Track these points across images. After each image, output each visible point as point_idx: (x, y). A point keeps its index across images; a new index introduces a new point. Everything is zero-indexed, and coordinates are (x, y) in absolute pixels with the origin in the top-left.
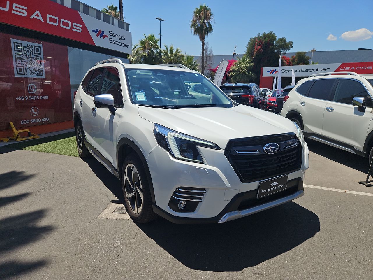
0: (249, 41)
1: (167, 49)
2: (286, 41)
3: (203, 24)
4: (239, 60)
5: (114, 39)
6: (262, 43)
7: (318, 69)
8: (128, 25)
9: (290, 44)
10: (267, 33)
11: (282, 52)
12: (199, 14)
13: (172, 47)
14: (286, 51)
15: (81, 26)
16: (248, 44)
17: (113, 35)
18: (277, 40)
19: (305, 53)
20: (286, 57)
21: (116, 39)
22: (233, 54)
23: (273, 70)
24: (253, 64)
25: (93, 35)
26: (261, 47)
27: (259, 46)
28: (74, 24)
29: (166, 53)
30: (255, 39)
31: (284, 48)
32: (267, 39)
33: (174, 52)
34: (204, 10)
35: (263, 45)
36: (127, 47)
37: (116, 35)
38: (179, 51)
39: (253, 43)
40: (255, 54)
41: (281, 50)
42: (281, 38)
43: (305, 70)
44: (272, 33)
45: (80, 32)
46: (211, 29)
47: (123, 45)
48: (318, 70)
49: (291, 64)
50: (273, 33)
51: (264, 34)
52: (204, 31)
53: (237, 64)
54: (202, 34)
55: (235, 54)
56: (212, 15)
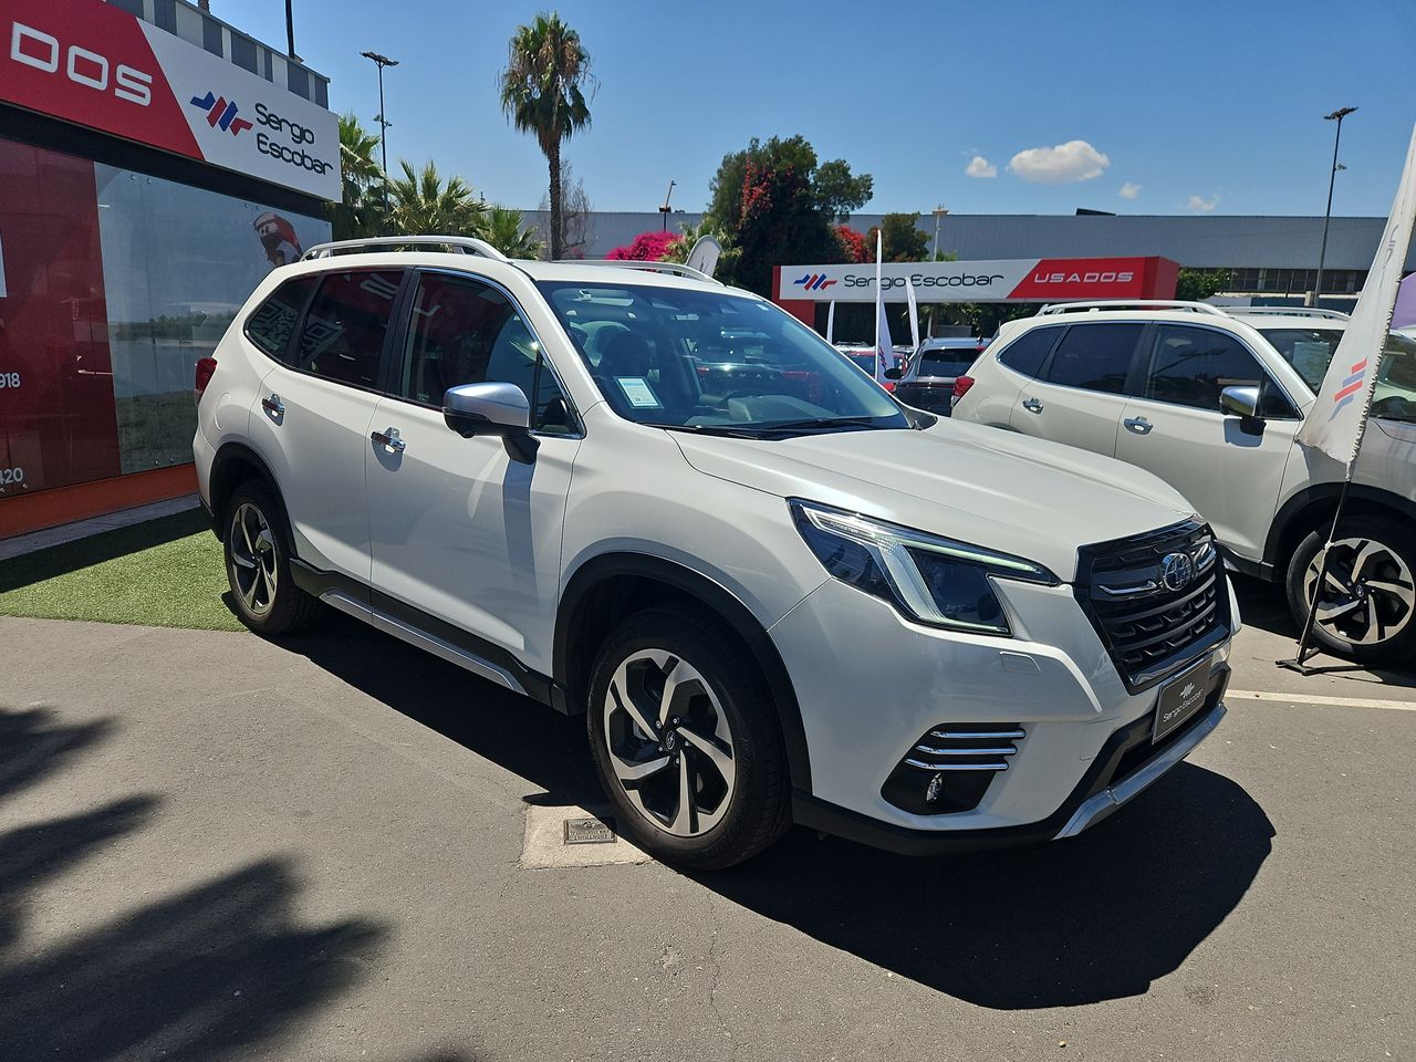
0: (720, 166)
1: (411, 177)
2: (850, 172)
3: (551, 90)
4: (690, 234)
5: (274, 136)
6: (769, 176)
7: (964, 278)
8: (322, 82)
9: (864, 186)
10: (782, 141)
11: (838, 213)
12: (536, 52)
13: (432, 172)
14: (849, 209)
15: (148, 79)
16: (716, 176)
17: (268, 121)
18: (818, 168)
19: (914, 217)
20: (852, 231)
21: (283, 138)
22: (661, 210)
23: (816, 277)
24: (738, 252)
25: (197, 119)
26: (765, 189)
27: (756, 185)
28: (122, 69)
29: (408, 195)
30: (742, 157)
31: (846, 199)
32: (784, 161)
33: (442, 191)
34: (554, 38)
35: (774, 183)
36: (323, 171)
37: (279, 122)
38: (461, 189)
39: (736, 175)
40: (744, 214)
41: (835, 204)
42: (832, 161)
43: (922, 279)
44: (799, 139)
45: (146, 102)
46: (581, 113)
47: (308, 163)
48: (966, 281)
49: (868, 258)
50: (805, 140)
51: (774, 144)
52: (555, 118)
53: (681, 248)
54: (547, 127)
55: (668, 210)
56: (586, 59)
